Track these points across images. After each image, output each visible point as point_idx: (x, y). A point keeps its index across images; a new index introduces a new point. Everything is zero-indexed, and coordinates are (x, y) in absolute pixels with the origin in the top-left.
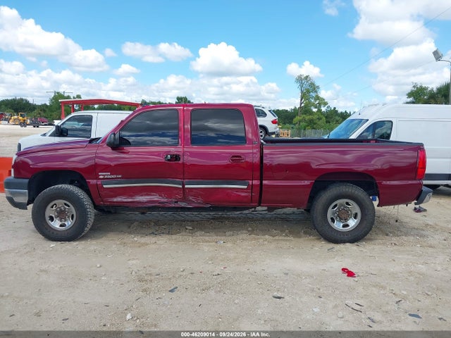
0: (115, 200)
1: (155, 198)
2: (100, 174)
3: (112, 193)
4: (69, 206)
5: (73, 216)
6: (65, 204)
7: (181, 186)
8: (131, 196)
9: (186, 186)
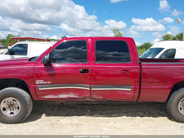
0: (46, 97)
1: (72, 95)
2: (36, 81)
3: (44, 93)
4: (16, 101)
5: (18, 107)
6: (14, 100)
7: (89, 89)
8: (57, 95)
9: (92, 89)
